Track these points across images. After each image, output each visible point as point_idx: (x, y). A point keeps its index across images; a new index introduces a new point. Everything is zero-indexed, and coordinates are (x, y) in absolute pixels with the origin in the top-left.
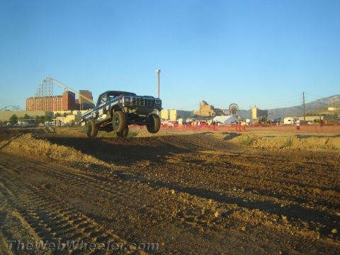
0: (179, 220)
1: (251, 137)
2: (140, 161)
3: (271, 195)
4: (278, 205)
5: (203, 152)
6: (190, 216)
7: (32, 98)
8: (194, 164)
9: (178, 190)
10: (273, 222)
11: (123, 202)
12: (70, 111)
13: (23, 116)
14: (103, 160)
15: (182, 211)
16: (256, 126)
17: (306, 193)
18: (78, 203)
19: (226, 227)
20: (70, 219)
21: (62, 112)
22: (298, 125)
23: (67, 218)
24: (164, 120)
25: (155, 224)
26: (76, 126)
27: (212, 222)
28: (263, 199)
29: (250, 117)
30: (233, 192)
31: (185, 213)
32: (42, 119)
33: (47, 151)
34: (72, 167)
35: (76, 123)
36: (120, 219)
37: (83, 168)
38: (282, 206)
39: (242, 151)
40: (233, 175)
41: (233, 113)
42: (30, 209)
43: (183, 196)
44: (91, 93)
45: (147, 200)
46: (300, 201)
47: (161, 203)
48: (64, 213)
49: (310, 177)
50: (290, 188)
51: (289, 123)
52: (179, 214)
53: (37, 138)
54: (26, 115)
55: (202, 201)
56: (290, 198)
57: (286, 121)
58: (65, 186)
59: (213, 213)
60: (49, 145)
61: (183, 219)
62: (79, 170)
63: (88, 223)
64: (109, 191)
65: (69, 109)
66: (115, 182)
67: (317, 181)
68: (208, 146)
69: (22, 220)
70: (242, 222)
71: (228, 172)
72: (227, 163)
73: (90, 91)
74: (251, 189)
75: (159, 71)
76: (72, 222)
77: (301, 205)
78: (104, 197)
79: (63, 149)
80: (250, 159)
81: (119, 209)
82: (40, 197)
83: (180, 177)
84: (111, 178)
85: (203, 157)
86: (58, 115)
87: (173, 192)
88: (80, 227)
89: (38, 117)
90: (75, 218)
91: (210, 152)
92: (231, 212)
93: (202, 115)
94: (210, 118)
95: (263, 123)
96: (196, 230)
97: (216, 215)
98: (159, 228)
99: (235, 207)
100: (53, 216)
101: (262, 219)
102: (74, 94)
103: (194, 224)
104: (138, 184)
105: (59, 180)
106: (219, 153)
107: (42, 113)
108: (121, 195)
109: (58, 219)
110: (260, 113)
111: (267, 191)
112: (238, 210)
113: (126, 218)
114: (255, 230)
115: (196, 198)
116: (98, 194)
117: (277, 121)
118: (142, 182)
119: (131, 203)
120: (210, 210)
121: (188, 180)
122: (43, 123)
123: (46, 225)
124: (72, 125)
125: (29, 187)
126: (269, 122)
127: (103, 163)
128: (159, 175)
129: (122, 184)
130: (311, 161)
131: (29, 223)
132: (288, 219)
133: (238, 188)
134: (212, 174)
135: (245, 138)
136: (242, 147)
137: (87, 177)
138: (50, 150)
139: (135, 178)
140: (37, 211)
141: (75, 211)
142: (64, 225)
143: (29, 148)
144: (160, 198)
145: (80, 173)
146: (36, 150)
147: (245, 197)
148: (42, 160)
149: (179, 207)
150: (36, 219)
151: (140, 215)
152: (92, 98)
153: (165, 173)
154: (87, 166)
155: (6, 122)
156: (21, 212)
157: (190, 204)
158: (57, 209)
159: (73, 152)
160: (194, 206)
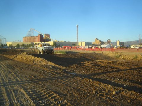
0: (97, 96)
1: (119, 54)
3: (136, 83)
5: (99, 61)
6: (101, 93)
7: (25, 37)
8: (97, 66)
9: (93, 79)
11: (69, 85)
12: (41, 42)
13: (22, 44)
14: (57, 64)
15: (97, 90)
16: (119, 49)
18: (49, 86)
19: (120, 100)
20: (47, 94)
21: (38, 43)
23: (45, 93)
24: (80, 46)
25: (86, 97)
27: (112, 97)
28: (133, 85)
29: (116, 45)
30: (118, 81)
31: (99, 92)
32: (30, 46)
34: (44, 67)
36: (69, 94)
37: (49, 68)
39: (115, 60)
41: (109, 43)
42: (28, 88)
43: (96, 83)
44: (49, 35)
45: (80, 85)
48: (44, 91)
51: (134, 48)
52: (96, 92)
53: (28, 54)
54: (23, 44)
55: (105, 86)
57: (132, 47)
58: (42, 77)
59: (112, 92)
60: (34, 57)
61: (98, 95)
63: (55, 96)
65: (40, 42)
68: (101, 58)
69: (25, 94)
70: (127, 97)
74: (126, 80)
76: (48, 95)
78: (60, 82)
79: (40, 59)
80: (121, 64)
81: (68, 89)
82: (32, 82)
84: (62, 73)
85: (100, 63)
86: (36, 44)
87: (91, 81)
88: (52, 98)
89: (28, 45)
90: (49, 93)
91: (102, 61)
92: (120, 92)
93: (96, 44)
94: (99, 45)
95: (122, 48)
96: (106, 101)
97: (114, 93)
98: (89, 100)
99: (121, 89)
100: (39, 92)
102: (42, 35)
103: (104, 98)
104: (74, 76)
105: (39, 73)
106: (106, 61)
107: (29, 43)
108: (68, 82)
109: (41, 93)
110: (120, 43)
111: (133, 81)
112: (123, 91)
113: (72, 94)
115: (102, 84)
116: (57, 81)
117: (128, 47)
119: (73, 86)
120: (110, 90)
122: (30, 47)
123: (36, 97)
125: (27, 77)
126: (125, 47)
127: (57, 65)
128: (83, 72)
129: (67, 76)
131: (29, 95)
133: (120, 79)
135: (117, 55)
136: (115, 58)
137: (51, 72)
138: (34, 59)
139: (72, 73)
140: (31, 89)
141: (48, 89)
142: (44, 97)
143: (25, 59)
144: (85, 83)
145: (48, 70)
146: (28, 59)
147: (124, 84)
148: (31, 64)
149: (95, 89)
150: (31, 93)
151: (78, 92)
152: (50, 37)
153: (85, 71)
154: (50, 67)
155: (15, 47)
156: (24, 90)
157: (100, 87)
158: (40, 88)
159: (44, 61)
160: (102, 88)
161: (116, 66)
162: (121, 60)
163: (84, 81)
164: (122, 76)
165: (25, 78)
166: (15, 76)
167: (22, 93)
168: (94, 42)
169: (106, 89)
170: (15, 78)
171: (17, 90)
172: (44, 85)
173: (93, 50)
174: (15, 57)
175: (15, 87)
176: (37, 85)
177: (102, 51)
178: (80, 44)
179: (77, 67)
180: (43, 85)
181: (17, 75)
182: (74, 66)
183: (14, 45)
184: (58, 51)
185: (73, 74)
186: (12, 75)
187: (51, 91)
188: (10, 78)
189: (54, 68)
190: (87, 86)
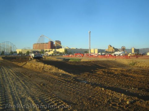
0: (109, 105)
1: (134, 62)
5: (113, 68)
8: (110, 74)
9: (106, 88)
11: (79, 94)
12: (51, 50)
14: (67, 72)
15: (110, 100)
18: (58, 94)
20: (55, 103)
21: (48, 50)
24: (92, 53)
25: (98, 107)
26: (54, 56)
29: (131, 52)
30: (132, 90)
31: (111, 101)
33: (42, 67)
34: (54, 75)
35: (54, 54)
36: (79, 103)
39: (130, 68)
41: (123, 50)
42: (36, 96)
43: (108, 92)
45: (91, 93)
48: (52, 99)
52: (108, 101)
53: (38, 62)
55: (118, 95)
57: (148, 54)
58: (51, 85)
59: (126, 102)
60: (43, 65)
61: (111, 105)
62: (57, 77)
64: (72, 88)
65: (51, 48)
66: (74, 83)
68: (114, 66)
69: (33, 102)
71: (127, 79)
73: (60, 41)
74: (141, 89)
78: (70, 91)
79: (49, 66)
80: (135, 72)
81: (78, 98)
82: (41, 90)
83: (104, 81)
84: (72, 81)
85: (113, 71)
86: (47, 51)
87: (103, 89)
90: (58, 102)
91: (115, 69)
92: (135, 101)
93: (109, 51)
94: (113, 52)
97: (128, 103)
99: (136, 99)
100: (47, 100)
102: (53, 42)
104: (85, 85)
105: (48, 81)
106: (119, 69)
107: (40, 50)
108: (78, 90)
109: (50, 102)
112: (138, 100)
113: (82, 103)
115: (115, 93)
116: (67, 89)
117: (144, 54)
118: (87, 83)
119: (84, 95)
120: (123, 100)
121: (109, 83)
124: (52, 55)
125: (35, 85)
126: (140, 54)
127: (67, 73)
128: (94, 80)
129: (78, 84)
131: (36, 104)
133: (134, 87)
135: (131, 62)
136: (130, 66)
137: (61, 80)
138: (44, 67)
139: (83, 81)
140: (39, 97)
141: (57, 98)
143: (35, 66)
144: (97, 92)
145: (58, 78)
146: (38, 67)
147: (139, 93)
148: (40, 72)
149: (108, 98)
150: (39, 102)
151: (89, 101)
152: (61, 44)
153: (97, 79)
154: (60, 75)
155: (25, 54)
156: (32, 98)
157: (113, 96)
158: (49, 97)
159: (54, 68)
160: (115, 97)
161: (131, 74)
162: (136, 68)
163: (96, 89)
164: (137, 84)
165: (33, 86)
166: (23, 83)
167: (29, 101)
168: (108, 49)
169: (119, 99)
170: (23, 85)
171: (25, 98)
172: (53, 93)
173: (106, 57)
174: (24, 64)
175: (22, 94)
176: (45, 94)
177: (116, 58)
178: (92, 51)
179: (89, 75)
180: (51, 94)
181: (25, 83)
182: (86, 74)
183: (23, 53)
185: (84, 83)
186: (20, 82)
187: (60, 99)
188: (18, 86)
189: (65, 76)
190: (99, 95)
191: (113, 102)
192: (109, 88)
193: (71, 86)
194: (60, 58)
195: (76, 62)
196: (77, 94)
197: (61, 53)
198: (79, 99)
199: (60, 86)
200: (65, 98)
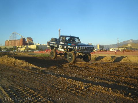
0: (68, 90)
1: (97, 56)
2: (52, 66)
3: (105, 80)
4: (108, 84)
5: (78, 62)
6: (72, 89)
8: (74, 67)
9: (67, 78)
10: (106, 91)
11: (45, 83)
12: (23, 46)
15: (69, 86)
16: (99, 52)
17: (119, 79)
18: (26, 83)
19: (87, 93)
20: (23, 90)
21: (20, 46)
22: (116, 51)
23: (22, 90)
25: (58, 92)
27: (81, 91)
28: (102, 81)
30: (90, 79)
31: (70, 87)
32: (12, 49)
33: (14, 62)
34: (24, 68)
35: (26, 51)
36: (43, 90)
38: (109, 84)
40: (90, 72)
42: (6, 86)
43: (69, 80)
44: (32, 39)
45: (55, 82)
46: (116, 82)
47: (60, 83)
48: (21, 87)
49: (121, 72)
50: (112, 77)
51: (112, 51)
52: (67, 88)
53: (10, 57)
54: (5, 47)
55: (77, 82)
56: (112, 81)
58: (21, 77)
59: (81, 87)
60: (15, 60)
61: (69, 90)
62: (27, 70)
63: (31, 92)
65: (23, 45)
66: (42, 75)
67: (123, 74)
69: (3, 90)
70: (93, 91)
71: (88, 70)
72: (87, 67)
73: (32, 38)
74: (97, 77)
75: (60, 30)
77: (117, 84)
78: (37, 81)
79: (20, 61)
80: (96, 65)
82: (11, 81)
83: (68, 73)
84: (40, 73)
85: (77, 65)
86: (19, 47)
87: (65, 79)
88: (27, 93)
89: (10, 48)
90: (25, 89)
92: (89, 87)
95: (102, 51)
96: (75, 94)
97: (83, 88)
98: (60, 93)
99: (90, 85)
100: (16, 89)
101: (101, 89)
102: (25, 39)
103: (74, 92)
104: (51, 76)
105: (18, 74)
106: (84, 63)
107: (12, 47)
108: (44, 80)
109: (18, 90)
110: (101, 47)
111: (103, 78)
112: (92, 86)
113: (46, 89)
114: (98, 94)
115: (74, 81)
116: (35, 80)
117: (108, 50)
118: (52, 75)
119: (48, 83)
121: (71, 74)
122: (12, 51)
123: (13, 93)
124: (24, 51)
125: (6, 77)
126: (104, 50)
127: (37, 67)
128: (59, 72)
129: (44, 75)
130: (121, 66)
131: (6, 92)
132: (112, 89)
133: (91, 77)
134: (81, 71)
137: (30, 73)
138: (15, 62)
139: (50, 73)
140: (9, 87)
141: (25, 87)
142: (20, 93)
143: (6, 61)
144: (60, 81)
146: (9, 62)
147: (94, 81)
148: (12, 66)
149: (68, 85)
151: (52, 88)
152: (32, 41)
153: (62, 71)
154: (30, 68)
157: (72, 83)
158: (18, 86)
159: (24, 63)
160: (74, 84)
161: (92, 67)
163: (59, 79)
164: (95, 74)
169: (77, 85)
176: (15, 84)
180: (20, 84)
184: (40, 54)
187: (27, 88)
189: (34, 69)
190: (61, 83)
191: (71, 88)
192: (70, 78)
193: (38, 77)
194: (31, 54)
195: (46, 57)
196: (43, 83)
197: (32, 49)
198: (43, 87)
199: (29, 78)
200: (32, 86)
